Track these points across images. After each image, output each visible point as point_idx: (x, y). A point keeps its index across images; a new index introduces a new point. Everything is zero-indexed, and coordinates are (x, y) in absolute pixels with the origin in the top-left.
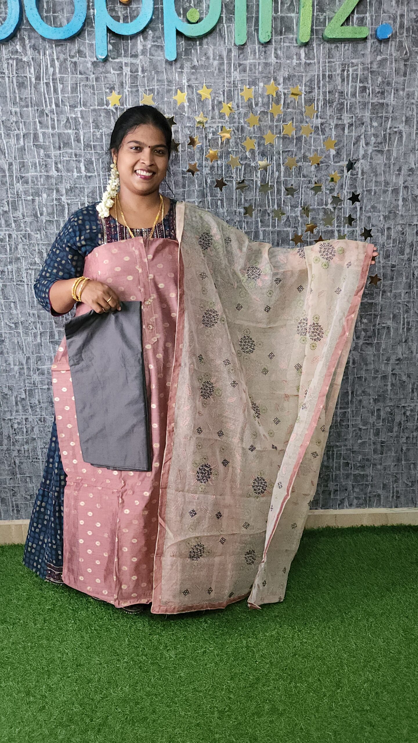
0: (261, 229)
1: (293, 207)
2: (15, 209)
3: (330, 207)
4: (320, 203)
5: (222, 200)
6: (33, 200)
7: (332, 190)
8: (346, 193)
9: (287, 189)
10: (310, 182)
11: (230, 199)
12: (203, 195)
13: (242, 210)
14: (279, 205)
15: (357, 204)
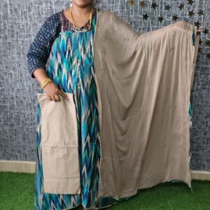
0: (151, 27)
1: (169, 16)
2: (30, 10)
3: (187, 17)
4: (183, 15)
5: (132, 11)
6: (39, 7)
7: (189, 8)
8: (196, 10)
9: (166, 7)
10: (178, 3)
11: (136, 11)
12: (123, 8)
13: (142, 17)
14: (161, 15)
15: (202, 16)
